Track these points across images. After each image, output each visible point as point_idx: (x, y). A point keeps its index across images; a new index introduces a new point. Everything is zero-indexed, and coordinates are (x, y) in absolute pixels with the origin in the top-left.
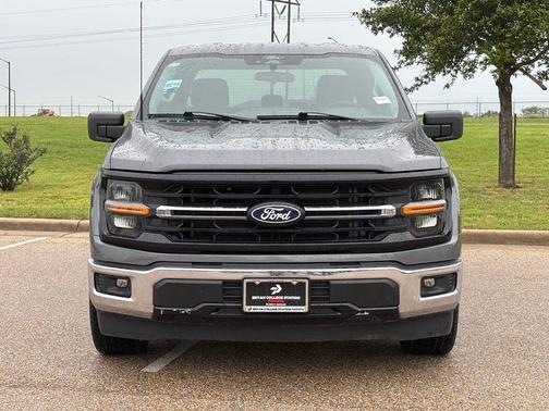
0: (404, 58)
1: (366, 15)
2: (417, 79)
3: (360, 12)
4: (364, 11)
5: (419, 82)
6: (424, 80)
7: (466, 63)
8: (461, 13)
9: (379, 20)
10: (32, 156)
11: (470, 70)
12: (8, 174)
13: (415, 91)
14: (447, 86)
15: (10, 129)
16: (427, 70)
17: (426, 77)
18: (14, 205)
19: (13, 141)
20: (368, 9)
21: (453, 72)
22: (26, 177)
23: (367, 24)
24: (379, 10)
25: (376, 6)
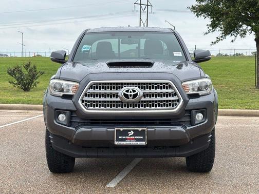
0: (211, 28)
1: (193, 8)
2: (218, 38)
3: (191, 7)
4: (193, 6)
5: (218, 39)
6: (221, 38)
7: (241, 30)
8: (240, 6)
9: (199, 11)
10: (38, 75)
11: (244, 34)
12: (27, 83)
13: (217, 43)
14: (232, 41)
15: (27, 63)
16: (223, 33)
17: (222, 37)
18: (30, 98)
19: (29, 68)
20: (194, 5)
21: (235, 35)
22: (35, 85)
23: (194, 12)
24: (199, 6)
25: (198, 4)
